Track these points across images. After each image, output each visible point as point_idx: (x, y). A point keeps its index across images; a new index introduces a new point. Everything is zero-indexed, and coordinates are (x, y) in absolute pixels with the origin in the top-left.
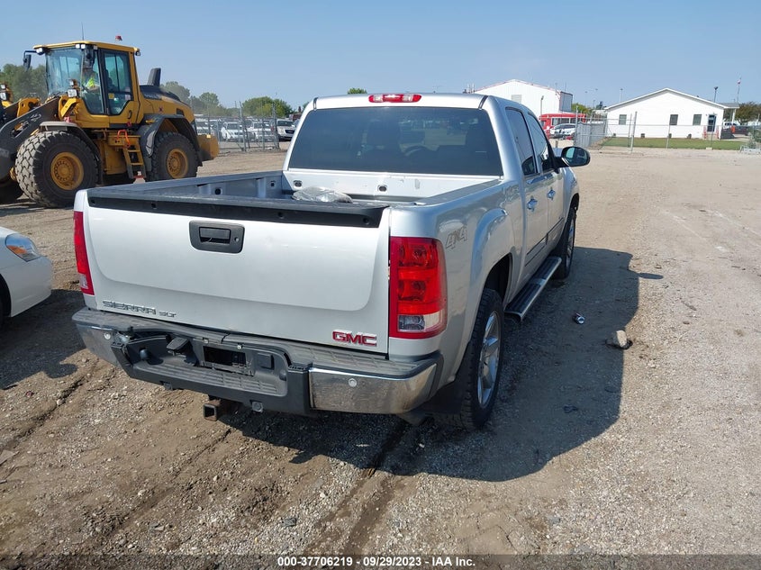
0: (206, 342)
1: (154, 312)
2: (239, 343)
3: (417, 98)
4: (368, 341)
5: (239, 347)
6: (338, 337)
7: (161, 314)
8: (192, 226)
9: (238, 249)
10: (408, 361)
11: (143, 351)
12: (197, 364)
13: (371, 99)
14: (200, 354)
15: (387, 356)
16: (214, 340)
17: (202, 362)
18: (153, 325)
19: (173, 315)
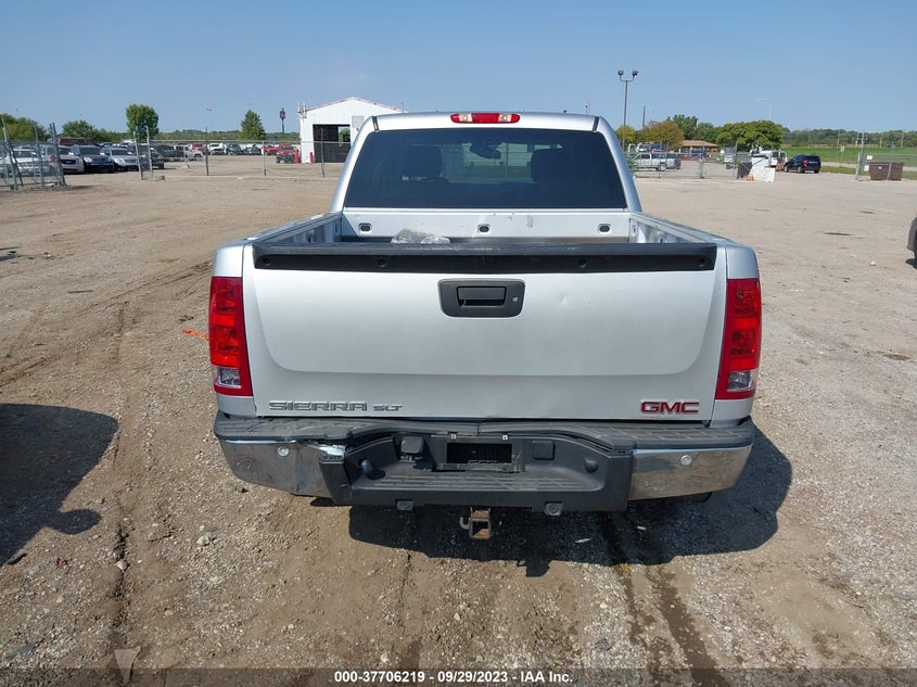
0: (454, 437)
1: (364, 407)
2: (505, 433)
3: (515, 118)
4: (687, 408)
5: (505, 437)
6: (648, 408)
7: (376, 408)
8: (442, 286)
9: (515, 310)
10: (731, 425)
11: (364, 464)
12: (435, 470)
13: (455, 119)
14: (440, 454)
15: (707, 425)
16: (466, 433)
17: (441, 466)
18: (370, 425)
19: (397, 409)
